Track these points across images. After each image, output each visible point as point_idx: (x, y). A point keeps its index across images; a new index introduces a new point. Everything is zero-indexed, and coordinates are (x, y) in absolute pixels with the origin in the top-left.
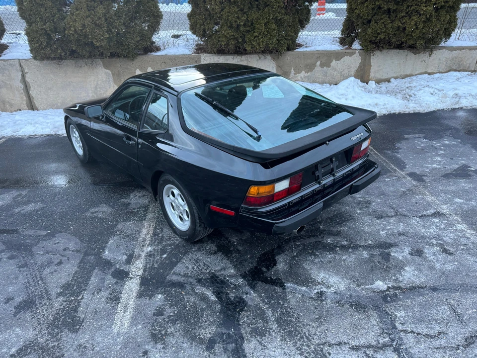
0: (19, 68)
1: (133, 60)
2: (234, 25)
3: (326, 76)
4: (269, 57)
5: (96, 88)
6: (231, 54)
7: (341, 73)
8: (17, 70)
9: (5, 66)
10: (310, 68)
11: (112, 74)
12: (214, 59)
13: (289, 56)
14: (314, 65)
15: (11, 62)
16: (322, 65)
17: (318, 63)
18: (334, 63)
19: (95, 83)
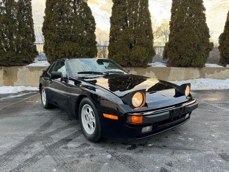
1: (146, 68)
2: (190, 56)
3: (219, 77)
4: (197, 68)
6: (183, 67)
7: (225, 75)
10: (212, 73)
11: (137, 73)
12: (176, 68)
13: (204, 69)
14: (214, 72)
16: (217, 72)
17: (216, 71)
18: (222, 72)
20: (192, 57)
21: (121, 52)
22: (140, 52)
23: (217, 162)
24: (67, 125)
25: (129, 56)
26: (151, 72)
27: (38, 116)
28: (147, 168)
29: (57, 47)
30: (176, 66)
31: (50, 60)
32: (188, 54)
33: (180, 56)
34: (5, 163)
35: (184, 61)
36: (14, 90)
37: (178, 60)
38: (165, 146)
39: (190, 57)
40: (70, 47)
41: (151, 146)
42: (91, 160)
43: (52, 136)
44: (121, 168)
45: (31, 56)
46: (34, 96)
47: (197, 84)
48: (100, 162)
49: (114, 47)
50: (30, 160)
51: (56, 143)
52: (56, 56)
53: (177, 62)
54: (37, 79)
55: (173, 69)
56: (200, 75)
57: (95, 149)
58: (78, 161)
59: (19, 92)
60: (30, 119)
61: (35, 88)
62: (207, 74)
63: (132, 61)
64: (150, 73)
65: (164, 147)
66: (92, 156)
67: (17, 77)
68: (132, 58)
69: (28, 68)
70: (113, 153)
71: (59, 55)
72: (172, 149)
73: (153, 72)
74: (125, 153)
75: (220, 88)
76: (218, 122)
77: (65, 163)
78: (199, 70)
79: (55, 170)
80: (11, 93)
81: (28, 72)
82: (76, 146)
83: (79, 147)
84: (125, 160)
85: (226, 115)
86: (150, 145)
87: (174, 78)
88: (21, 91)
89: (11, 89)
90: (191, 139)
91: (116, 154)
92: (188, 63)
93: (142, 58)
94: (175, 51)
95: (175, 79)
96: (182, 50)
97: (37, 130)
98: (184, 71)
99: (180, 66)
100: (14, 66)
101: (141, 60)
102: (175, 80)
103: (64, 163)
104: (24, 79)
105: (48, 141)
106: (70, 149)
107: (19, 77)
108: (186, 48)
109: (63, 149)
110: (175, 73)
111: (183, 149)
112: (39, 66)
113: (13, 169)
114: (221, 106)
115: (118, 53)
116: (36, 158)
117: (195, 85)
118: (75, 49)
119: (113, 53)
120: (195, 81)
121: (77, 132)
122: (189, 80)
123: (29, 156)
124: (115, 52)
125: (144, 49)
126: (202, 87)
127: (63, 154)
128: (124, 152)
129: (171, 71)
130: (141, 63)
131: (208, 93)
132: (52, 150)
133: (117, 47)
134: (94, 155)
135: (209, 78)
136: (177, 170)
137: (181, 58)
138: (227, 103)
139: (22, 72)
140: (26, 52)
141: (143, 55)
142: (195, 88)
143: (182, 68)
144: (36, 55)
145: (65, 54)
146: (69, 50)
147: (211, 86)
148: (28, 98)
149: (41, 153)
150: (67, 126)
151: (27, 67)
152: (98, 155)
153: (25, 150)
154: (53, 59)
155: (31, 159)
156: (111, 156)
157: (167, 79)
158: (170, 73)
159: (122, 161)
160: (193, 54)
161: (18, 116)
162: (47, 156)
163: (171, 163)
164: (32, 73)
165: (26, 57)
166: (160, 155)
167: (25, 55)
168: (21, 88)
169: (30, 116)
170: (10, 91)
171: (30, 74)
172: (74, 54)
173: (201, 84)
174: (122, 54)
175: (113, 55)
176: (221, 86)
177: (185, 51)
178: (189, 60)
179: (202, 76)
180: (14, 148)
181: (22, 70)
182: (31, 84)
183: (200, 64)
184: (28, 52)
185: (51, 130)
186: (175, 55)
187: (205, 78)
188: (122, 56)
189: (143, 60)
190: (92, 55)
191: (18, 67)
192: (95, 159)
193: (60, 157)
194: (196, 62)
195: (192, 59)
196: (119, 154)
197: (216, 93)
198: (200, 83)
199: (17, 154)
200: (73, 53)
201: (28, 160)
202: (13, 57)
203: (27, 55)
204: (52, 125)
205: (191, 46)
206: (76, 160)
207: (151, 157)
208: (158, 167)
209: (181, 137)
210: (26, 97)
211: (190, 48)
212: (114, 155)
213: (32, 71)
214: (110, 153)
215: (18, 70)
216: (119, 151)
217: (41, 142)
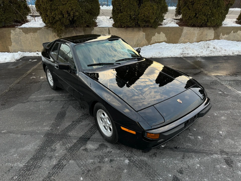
0: (108, 31)
1: (156, 29)
3: (235, 38)
4: (212, 29)
5: (137, 40)
8: (107, 32)
9: (102, 30)
10: (228, 33)
11: (146, 34)
12: (189, 29)
13: (220, 29)
14: (230, 32)
15: (105, 28)
16: (234, 32)
17: (232, 32)
18: (239, 32)
19: (138, 38)
20: (208, 16)
21: (128, 10)
22: (151, 11)
23: (221, 168)
24: (81, 116)
25: (137, 14)
26: (162, 33)
27: (49, 102)
28: (161, 176)
29: (52, 7)
30: (190, 26)
31: (46, 21)
32: (205, 13)
33: (196, 14)
34: (35, 170)
35: (200, 20)
36: (12, 59)
37: (193, 19)
38: (176, 148)
39: (207, 16)
40: (68, 7)
41: (164, 148)
42: (112, 167)
43: (69, 133)
44: (139, 176)
45: (23, 15)
46: (35, 67)
47: (210, 49)
48: (119, 168)
49: (120, 3)
50: (57, 167)
51: (76, 143)
52: (52, 17)
53: (191, 22)
54: (34, 43)
55: (186, 29)
56: (214, 36)
57: (113, 152)
58: (100, 168)
59: (17, 60)
60: (41, 107)
61: (34, 54)
62: (222, 34)
63: (141, 21)
64: (160, 34)
65: (176, 150)
66: (111, 161)
67: (11, 40)
68: (141, 18)
69: (21, 30)
70: (130, 157)
71: (55, 17)
72: (183, 151)
73: (163, 33)
74: (141, 158)
75: (233, 53)
76: (226, 112)
77: (89, 171)
78: (214, 30)
79: (82, 179)
80: (9, 62)
81: (22, 35)
82: (96, 148)
83: (98, 148)
84: (141, 166)
85: (235, 101)
86: (163, 146)
87: (185, 40)
88: (19, 58)
89: (8, 57)
90: (200, 138)
91: (132, 158)
92: (203, 23)
93: (152, 18)
94: (191, 8)
95: (187, 40)
96: (198, 7)
97: (52, 124)
98: (198, 32)
99: (193, 26)
100: (4, 27)
101: (151, 20)
102: (187, 42)
103: (88, 169)
104: (20, 43)
105: (67, 140)
106: (90, 151)
107: (13, 40)
108: (204, 5)
109: (84, 152)
110: (188, 34)
111: (192, 152)
112: (34, 27)
113: (44, 178)
114: (231, 86)
115: (124, 11)
116: (61, 164)
117: (207, 51)
118: (74, 8)
119: (118, 10)
120: (209, 45)
121: (92, 126)
122: (201, 42)
123: (54, 162)
124: (121, 9)
125: (155, 7)
126: (215, 53)
127: (85, 158)
128: (140, 156)
129: (184, 32)
130: (151, 23)
131: (220, 61)
132: (74, 153)
133: (124, 4)
134: (114, 160)
135: (224, 40)
136: (187, 179)
137: (197, 16)
138: (238, 79)
139: (16, 34)
140: (15, 10)
141: (154, 14)
142: (207, 54)
143: (196, 28)
144: (27, 13)
145: (63, 15)
146: (67, 11)
147: (225, 51)
148: (30, 71)
149: (64, 157)
150: (81, 118)
151: (20, 28)
152: (117, 159)
153: (49, 154)
154: (49, 20)
155: (57, 165)
156: (128, 161)
157: (178, 41)
158: (182, 34)
159: (139, 167)
160: (211, 13)
161: (28, 101)
162: (71, 161)
163: (181, 169)
164: (27, 35)
165: (17, 16)
166: (172, 160)
167: (15, 14)
168: (18, 55)
169: (40, 101)
170: (8, 59)
171: (25, 36)
172: (73, 15)
173: (214, 50)
174: (129, 13)
175: (118, 13)
176: (235, 52)
177: (202, 8)
178: (204, 20)
179: (217, 37)
180: (38, 151)
181: (15, 32)
182: (29, 48)
183: (216, 24)
184: (18, 10)
185: (67, 123)
186: (190, 13)
187: (219, 39)
188: (129, 15)
189: (153, 21)
190: (94, 12)
191: (10, 29)
192: (115, 164)
193: (83, 162)
194: (213, 22)
195: (208, 18)
196: (135, 159)
197: (229, 61)
198: (213, 48)
199: (43, 158)
200: (72, 13)
201: (54, 167)
202: (2, 17)
203: (17, 13)
204: (66, 115)
205: (210, 2)
206: (98, 167)
207: (164, 162)
208: (170, 175)
209: (191, 135)
210: (28, 70)
211: (208, 5)
212: (131, 159)
213: (26, 34)
214: (127, 157)
215: (11, 32)
216: (135, 154)
217: (61, 142)
